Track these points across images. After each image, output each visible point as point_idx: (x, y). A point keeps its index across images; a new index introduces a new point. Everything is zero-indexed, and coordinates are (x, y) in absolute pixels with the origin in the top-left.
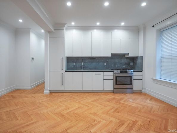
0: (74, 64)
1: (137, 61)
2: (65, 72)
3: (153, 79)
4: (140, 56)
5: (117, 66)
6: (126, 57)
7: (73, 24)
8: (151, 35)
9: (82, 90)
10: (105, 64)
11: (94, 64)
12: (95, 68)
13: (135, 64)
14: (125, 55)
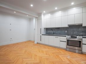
0: (49, 31)
5: (75, 33)
10: (66, 31)
12: (60, 34)
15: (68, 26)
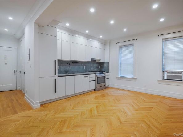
1: (104, 65)
2: (58, 77)
3: (116, 77)
4: (106, 61)
5: (91, 69)
6: (97, 62)
7: (68, 25)
8: (115, 48)
9: (74, 94)
11: (76, 68)
13: (102, 67)
14: (96, 60)
15: (92, 60)
